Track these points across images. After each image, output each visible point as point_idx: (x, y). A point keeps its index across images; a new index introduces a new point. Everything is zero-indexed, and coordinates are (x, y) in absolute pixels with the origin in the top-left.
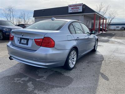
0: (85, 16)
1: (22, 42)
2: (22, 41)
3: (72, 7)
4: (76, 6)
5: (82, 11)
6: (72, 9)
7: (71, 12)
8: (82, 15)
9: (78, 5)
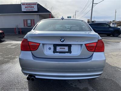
0: (40, 15)
1: (57, 51)
2: (58, 49)
3: (26, 6)
4: (30, 4)
5: (37, 10)
6: (26, 7)
7: (25, 10)
8: (38, 15)
9: (32, 4)
